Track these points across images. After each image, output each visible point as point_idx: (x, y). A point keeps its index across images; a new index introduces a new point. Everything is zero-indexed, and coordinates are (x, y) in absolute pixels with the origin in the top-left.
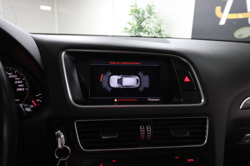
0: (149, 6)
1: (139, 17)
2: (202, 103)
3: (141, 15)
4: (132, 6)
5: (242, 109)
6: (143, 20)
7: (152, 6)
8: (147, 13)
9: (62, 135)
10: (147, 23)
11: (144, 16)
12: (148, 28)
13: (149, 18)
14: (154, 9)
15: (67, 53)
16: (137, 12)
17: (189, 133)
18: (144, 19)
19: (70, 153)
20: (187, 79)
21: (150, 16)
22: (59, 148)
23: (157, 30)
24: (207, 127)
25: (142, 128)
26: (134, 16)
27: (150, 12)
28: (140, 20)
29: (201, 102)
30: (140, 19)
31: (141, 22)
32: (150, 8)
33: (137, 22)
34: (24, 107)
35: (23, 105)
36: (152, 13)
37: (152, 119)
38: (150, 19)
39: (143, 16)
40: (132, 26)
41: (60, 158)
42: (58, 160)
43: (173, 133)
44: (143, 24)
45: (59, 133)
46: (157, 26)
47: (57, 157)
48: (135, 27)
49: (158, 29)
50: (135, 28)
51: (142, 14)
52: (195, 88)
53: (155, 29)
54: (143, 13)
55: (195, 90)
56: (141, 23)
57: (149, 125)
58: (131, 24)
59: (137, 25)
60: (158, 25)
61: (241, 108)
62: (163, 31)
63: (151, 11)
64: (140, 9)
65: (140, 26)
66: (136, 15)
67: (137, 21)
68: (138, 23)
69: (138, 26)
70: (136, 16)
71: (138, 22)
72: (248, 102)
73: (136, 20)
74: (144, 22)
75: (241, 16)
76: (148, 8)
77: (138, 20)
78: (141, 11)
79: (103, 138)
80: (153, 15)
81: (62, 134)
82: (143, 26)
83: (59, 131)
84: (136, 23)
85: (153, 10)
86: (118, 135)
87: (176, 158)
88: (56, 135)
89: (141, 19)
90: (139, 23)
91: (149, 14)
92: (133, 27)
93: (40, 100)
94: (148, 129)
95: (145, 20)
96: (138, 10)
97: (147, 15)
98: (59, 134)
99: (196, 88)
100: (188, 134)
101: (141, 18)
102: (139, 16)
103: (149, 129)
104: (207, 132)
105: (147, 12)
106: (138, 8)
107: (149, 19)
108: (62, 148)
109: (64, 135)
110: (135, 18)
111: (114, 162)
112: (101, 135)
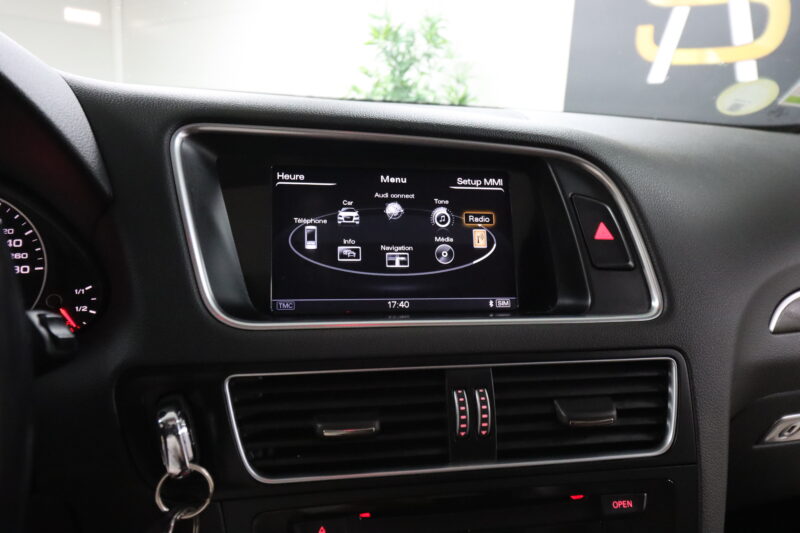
0: (428, 19)
1: (399, 53)
2: (654, 311)
3: (402, 47)
4: (375, 17)
5: (777, 332)
6: (411, 64)
7: (440, 20)
8: (424, 41)
9: (181, 427)
10: (422, 73)
11: (412, 49)
12: (426, 88)
13: (428, 56)
14: (444, 27)
15: (193, 137)
16: (391, 37)
17: (614, 413)
18: (413, 60)
19: (211, 490)
20: (603, 233)
21: (432, 50)
22: (171, 474)
23: (453, 94)
24: (673, 390)
25: (461, 400)
26: (380, 50)
27: (433, 38)
28: (400, 64)
29: (650, 307)
30: (400, 59)
31: (403, 68)
32: (432, 26)
33: (391, 69)
34: (44, 322)
35: (39, 316)
36: (439, 41)
37: (493, 368)
38: (431, 60)
39: (409, 52)
40: (375, 80)
41: (173, 509)
42: (167, 517)
43: (563, 413)
44: (411, 76)
45: (173, 419)
46: (454, 83)
47: (165, 509)
48: (384, 85)
49: (456, 93)
50: (385, 89)
51: (408, 42)
52: (631, 263)
53: (450, 94)
54: (411, 39)
55: (629, 269)
56: (402, 72)
57: (482, 388)
58: (370, 76)
59: (391, 77)
60: (458, 81)
61: (772, 327)
62: (474, 99)
63: (436, 35)
64: (399, 28)
65: (402, 82)
66: (389, 45)
67: (390, 65)
68: (393, 73)
69: (393, 80)
70: (388, 49)
71: (395, 69)
72: (793, 310)
73: (387, 60)
74: (412, 68)
75: (712, 56)
76: (427, 25)
77: (394, 63)
78: (402, 33)
79: (327, 434)
80: (441, 48)
81: (184, 424)
82: (410, 83)
83: (171, 415)
84: (389, 72)
85: (440, 32)
86: (377, 424)
87: (573, 497)
88: (161, 426)
89: (405, 60)
90: (397, 73)
91: (429, 42)
92: (377, 85)
93: (88, 309)
94: (481, 401)
95: (416, 64)
96: (395, 29)
97: (421, 46)
98: (171, 423)
99: (634, 262)
100: (611, 418)
101: (404, 55)
102: (398, 50)
103: (483, 403)
104: (673, 407)
105: (425, 36)
106: (394, 24)
107: (428, 61)
108: (179, 475)
109: (188, 426)
110: (383, 57)
111: (363, 518)
112: (319, 426)
